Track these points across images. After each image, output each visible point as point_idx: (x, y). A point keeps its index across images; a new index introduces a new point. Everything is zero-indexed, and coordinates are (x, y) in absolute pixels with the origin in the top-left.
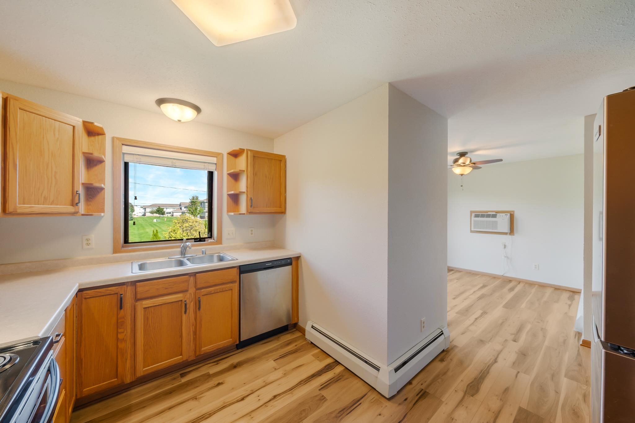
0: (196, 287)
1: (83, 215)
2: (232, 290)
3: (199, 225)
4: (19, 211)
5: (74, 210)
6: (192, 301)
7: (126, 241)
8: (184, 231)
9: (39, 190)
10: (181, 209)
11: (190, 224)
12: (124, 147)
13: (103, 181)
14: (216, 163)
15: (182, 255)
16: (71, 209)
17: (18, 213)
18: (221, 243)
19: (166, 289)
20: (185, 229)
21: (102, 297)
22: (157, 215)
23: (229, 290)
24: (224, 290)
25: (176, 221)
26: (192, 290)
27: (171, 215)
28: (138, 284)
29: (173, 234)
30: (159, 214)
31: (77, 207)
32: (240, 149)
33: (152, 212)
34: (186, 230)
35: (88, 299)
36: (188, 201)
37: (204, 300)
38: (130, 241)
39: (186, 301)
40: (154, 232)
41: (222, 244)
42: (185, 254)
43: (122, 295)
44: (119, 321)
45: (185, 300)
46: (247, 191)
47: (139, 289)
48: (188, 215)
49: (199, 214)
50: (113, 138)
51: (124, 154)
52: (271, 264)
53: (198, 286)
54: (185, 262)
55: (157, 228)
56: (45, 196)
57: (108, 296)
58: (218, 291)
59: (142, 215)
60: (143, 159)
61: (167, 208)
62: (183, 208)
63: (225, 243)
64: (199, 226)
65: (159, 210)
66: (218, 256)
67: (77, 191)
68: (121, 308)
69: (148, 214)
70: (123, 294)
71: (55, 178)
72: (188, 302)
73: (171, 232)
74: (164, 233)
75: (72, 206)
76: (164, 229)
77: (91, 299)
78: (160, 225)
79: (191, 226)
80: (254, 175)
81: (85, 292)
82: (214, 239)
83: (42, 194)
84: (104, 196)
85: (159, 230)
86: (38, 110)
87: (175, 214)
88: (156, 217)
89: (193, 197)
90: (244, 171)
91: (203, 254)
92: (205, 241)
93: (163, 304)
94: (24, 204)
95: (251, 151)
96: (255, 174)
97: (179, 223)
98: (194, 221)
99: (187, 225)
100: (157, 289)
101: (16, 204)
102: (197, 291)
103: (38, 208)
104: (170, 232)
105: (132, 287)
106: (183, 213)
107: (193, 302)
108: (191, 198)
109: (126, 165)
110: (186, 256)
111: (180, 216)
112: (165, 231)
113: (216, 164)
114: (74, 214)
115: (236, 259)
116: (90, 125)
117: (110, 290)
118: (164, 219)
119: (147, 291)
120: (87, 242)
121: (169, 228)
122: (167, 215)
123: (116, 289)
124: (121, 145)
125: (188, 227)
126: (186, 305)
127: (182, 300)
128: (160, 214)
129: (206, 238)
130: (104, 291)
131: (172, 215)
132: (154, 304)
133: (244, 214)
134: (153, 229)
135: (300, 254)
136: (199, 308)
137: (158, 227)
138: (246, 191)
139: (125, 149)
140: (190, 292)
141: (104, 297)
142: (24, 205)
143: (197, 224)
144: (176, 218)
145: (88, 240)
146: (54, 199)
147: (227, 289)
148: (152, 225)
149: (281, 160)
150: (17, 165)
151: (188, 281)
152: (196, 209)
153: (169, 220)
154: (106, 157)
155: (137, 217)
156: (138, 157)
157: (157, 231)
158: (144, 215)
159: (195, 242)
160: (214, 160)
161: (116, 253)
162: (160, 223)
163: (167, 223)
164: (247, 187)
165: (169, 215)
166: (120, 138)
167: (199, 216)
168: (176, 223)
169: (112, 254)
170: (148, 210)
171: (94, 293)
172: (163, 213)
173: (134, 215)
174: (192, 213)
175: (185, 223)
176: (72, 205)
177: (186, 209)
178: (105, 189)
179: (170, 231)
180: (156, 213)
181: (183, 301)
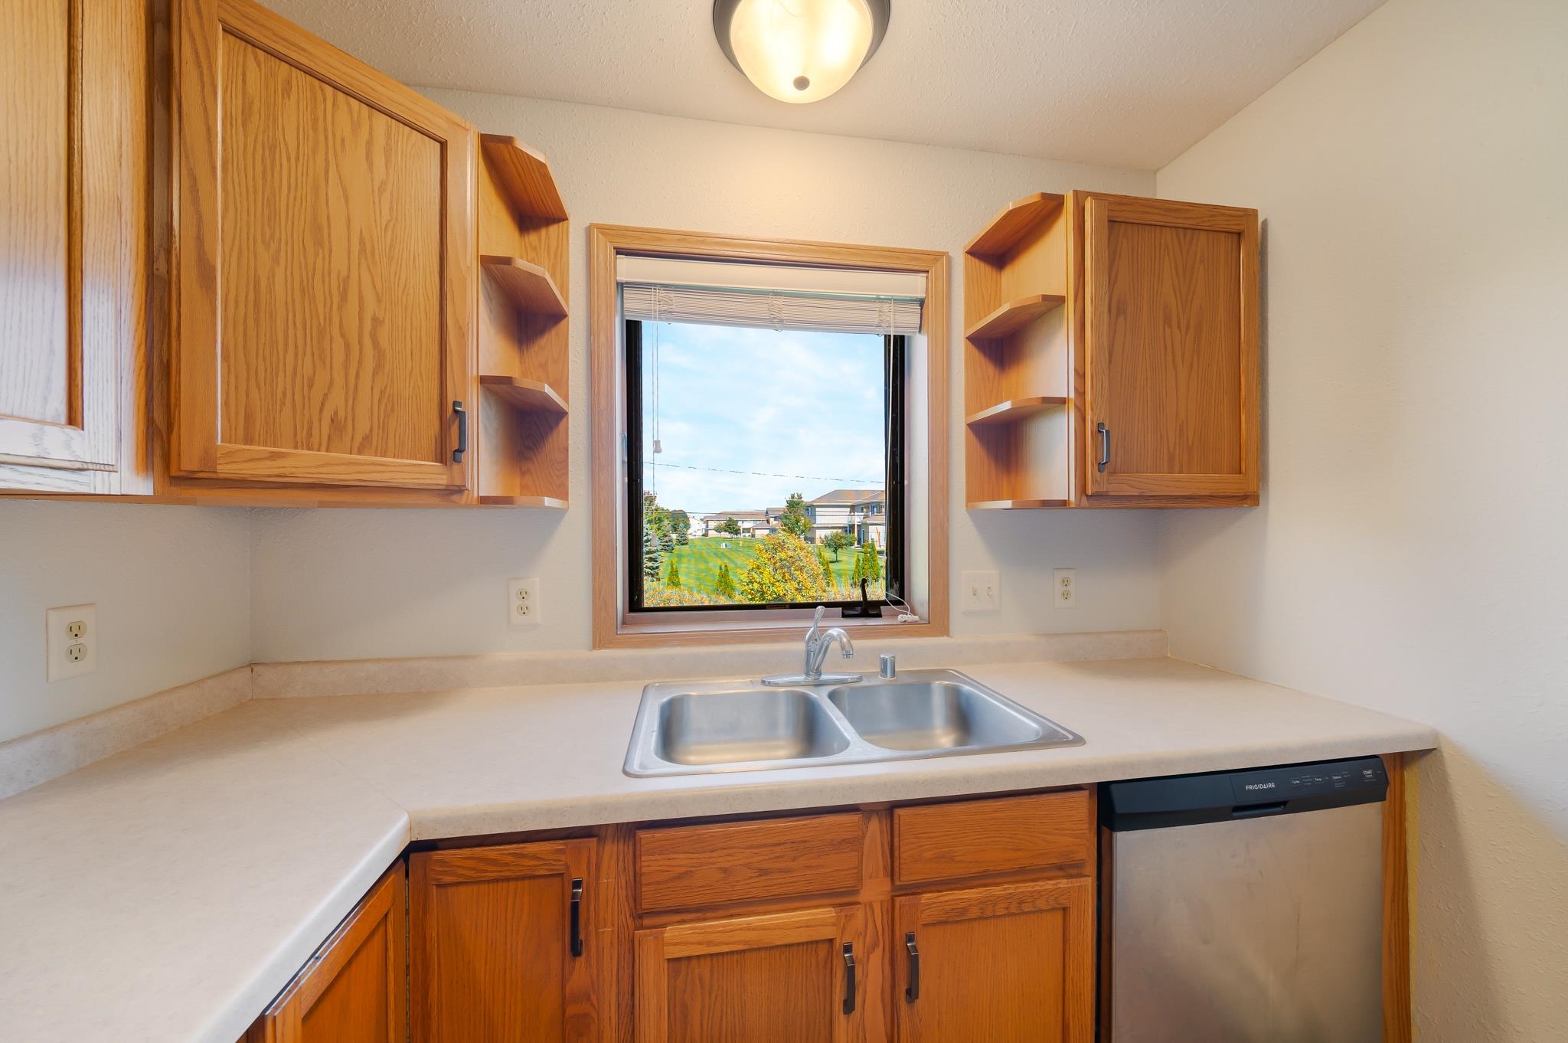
0: (892, 880)
1: (485, 501)
2: (1064, 909)
3: (807, 556)
4: (225, 469)
5: (445, 477)
6: (875, 945)
7: (635, 602)
8: (776, 570)
9: (311, 386)
10: (768, 522)
11: (790, 553)
12: (623, 261)
13: (561, 385)
14: (922, 295)
15: (807, 674)
16: (434, 474)
17: (221, 476)
18: (945, 631)
19: (763, 872)
20: (778, 565)
21: (505, 884)
22: (727, 535)
23: (1054, 909)
24: (1026, 908)
25: (762, 547)
26: (875, 890)
27: (750, 534)
28: (643, 835)
29: (756, 576)
30: (730, 533)
31: (455, 466)
32: (1044, 196)
33: (718, 530)
34: (782, 567)
35: (450, 890)
36: (783, 505)
37: (931, 950)
38: (646, 605)
39: (848, 949)
40: (721, 569)
41: (948, 635)
42: (819, 673)
43: (577, 884)
44: (571, 1010)
45: (846, 940)
46: (1080, 393)
47: (651, 864)
48: (782, 535)
49: (803, 532)
50: (589, 230)
51: (621, 286)
52: (1271, 785)
53: (906, 878)
54: (825, 713)
55: (726, 561)
56: (336, 413)
57: (527, 882)
58: (1001, 911)
59: (703, 535)
60: (678, 301)
61: (743, 521)
62: (772, 520)
63: (963, 630)
64: (808, 559)
65: (729, 525)
66: (946, 688)
67: (455, 403)
68: (576, 949)
69: (712, 534)
70: (584, 885)
71: (376, 344)
72: (858, 950)
73: (752, 570)
74: (740, 571)
75: (441, 462)
76: (739, 562)
77: (462, 889)
78: (732, 554)
79: (791, 557)
80: (1114, 311)
81: (437, 855)
82: (913, 612)
83: (323, 404)
84: (567, 439)
85: (731, 566)
86: (303, 50)
87: (758, 532)
88: (725, 539)
89: (793, 497)
90: (1060, 300)
91: (884, 671)
92: (879, 615)
93: (751, 950)
94: (248, 440)
95: (1096, 196)
96: (1116, 308)
97: (766, 551)
98: (796, 547)
99: (783, 555)
100: (725, 870)
101: (212, 437)
102: (898, 900)
103: (304, 463)
104: (749, 571)
105: (621, 846)
106: (773, 530)
107: (878, 952)
108: (789, 497)
109: (633, 331)
110: (824, 677)
111: (767, 535)
112: (741, 569)
113: (922, 303)
114: (453, 492)
115: (1071, 737)
116: (502, 146)
117: (535, 857)
118: (739, 544)
119: (680, 877)
120: (521, 602)
121: (748, 562)
122: (744, 534)
123: (558, 851)
124: (613, 251)
125: (784, 560)
126: (850, 972)
127: (831, 941)
128: (732, 533)
129: (884, 603)
130: (510, 859)
131: (753, 536)
132: (709, 943)
133: (1064, 504)
134: (719, 562)
135: (1436, 736)
136: (912, 993)
137: (729, 558)
138: (1072, 395)
139: (629, 269)
140: (864, 896)
141: (512, 885)
142: (248, 447)
143: (802, 554)
144: (762, 541)
145: (524, 595)
146: (371, 431)
147: (1041, 904)
148: (718, 554)
149: (1239, 234)
150: (214, 269)
151: (855, 843)
152: (798, 521)
153: (746, 544)
154: (570, 302)
155: (694, 538)
156: (662, 294)
157: (726, 566)
158: (705, 535)
159: (844, 616)
160: (915, 285)
161: (600, 648)
162: (731, 549)
163: (746, 550)
164: (1080, 375)
165: (747, 535)
166: (611, 228)
167: (802, 537)
168: (761, 551)
169: (591, 651)
170: (712, 525)
171: (470, 863)
172: (737, 532)
173: (691, 534)
174: (792, 531)
175: (780, 552)
176: (441, 458)
177: (777, 522)
178: (570, 414)
179: (751, 567)
180: (726, 531)
181: (838, 945)
